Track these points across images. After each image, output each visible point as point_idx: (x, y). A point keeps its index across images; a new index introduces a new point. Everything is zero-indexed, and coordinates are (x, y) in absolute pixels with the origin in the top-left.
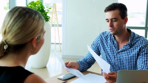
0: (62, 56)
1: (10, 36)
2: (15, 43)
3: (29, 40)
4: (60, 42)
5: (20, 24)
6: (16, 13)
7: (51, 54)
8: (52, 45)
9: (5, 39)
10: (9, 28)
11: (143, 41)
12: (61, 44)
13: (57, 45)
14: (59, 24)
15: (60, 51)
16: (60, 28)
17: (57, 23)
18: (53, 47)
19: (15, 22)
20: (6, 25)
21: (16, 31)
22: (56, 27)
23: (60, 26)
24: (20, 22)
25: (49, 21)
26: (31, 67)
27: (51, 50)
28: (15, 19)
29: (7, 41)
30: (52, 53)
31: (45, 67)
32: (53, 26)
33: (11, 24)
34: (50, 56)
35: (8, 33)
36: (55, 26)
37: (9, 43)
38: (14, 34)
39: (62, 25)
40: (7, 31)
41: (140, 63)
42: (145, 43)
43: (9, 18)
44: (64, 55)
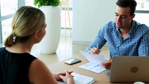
0: (73, 41)
1: (18, 30)
2: (21, 36)
3: (31, 33)
4: (70, 27)
5: (24, 22)
6: (22, 13)
7: (60, 40)
8: (62, 30)
9: (14, 32)
10: (17, 24)
11: (143, 30)
12: (71, 29)
13: (67, 30)
14: (69, 7)
15: (70, 36)
16: (71, 12)
17: (68, 6)
18: (62, 32)
19: (21, 20)
20: (15, 22)
21: (22, 27)
22: (66, 11)
23: (71, 9)
24: (25, 20)
25: (58, 6)
26: (41, 53)
27: (61, 35)
28: (21, 17)
29: (15, 33)
30: (62, 38)
31: (55, 53)
32: (63, 9)
33: (18, 21)
34: (60, 42)
35: (16, 28)
36: (65, 9)
37: (17, 35)
38: (20, 29)
39: (73, 9)
40: (15, 26)
41: (141, 49)
42: (145, 32)
43: (17, 17)
44: (74, 41)
